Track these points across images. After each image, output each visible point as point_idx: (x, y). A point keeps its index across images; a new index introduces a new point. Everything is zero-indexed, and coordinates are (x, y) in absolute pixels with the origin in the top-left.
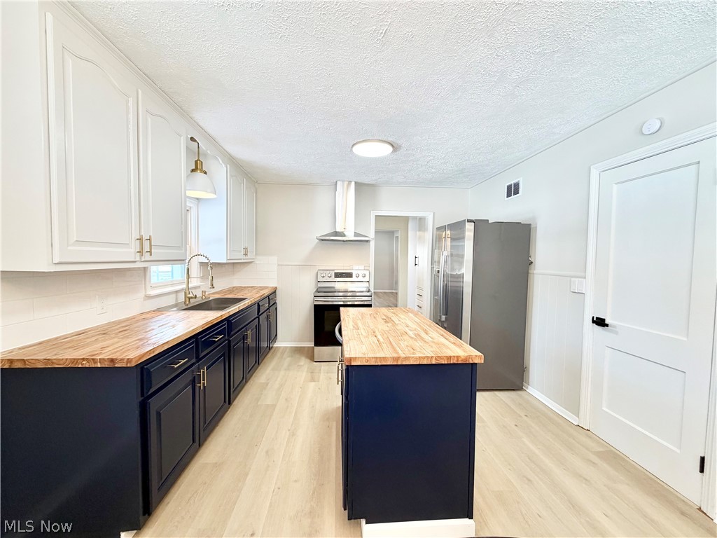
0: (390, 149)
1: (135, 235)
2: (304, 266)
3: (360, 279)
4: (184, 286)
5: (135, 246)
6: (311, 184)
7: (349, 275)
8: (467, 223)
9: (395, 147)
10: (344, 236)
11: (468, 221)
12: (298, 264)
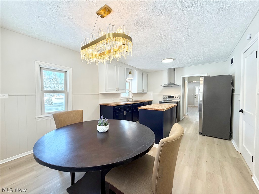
0: (173, 60)
1: (116, 88)
2: (160, 94)
3: (177, 98)
4: (128, 98)
5: (116, 90)
6: (162, 71)
7: (173, 97)
8: (200, 78)
9: (174, 60)
10: (175, 84)
11: (201, 77)
12: (158, 94)
